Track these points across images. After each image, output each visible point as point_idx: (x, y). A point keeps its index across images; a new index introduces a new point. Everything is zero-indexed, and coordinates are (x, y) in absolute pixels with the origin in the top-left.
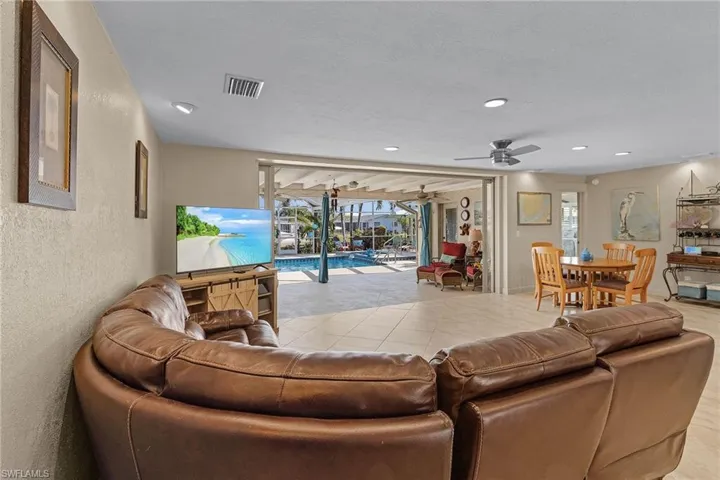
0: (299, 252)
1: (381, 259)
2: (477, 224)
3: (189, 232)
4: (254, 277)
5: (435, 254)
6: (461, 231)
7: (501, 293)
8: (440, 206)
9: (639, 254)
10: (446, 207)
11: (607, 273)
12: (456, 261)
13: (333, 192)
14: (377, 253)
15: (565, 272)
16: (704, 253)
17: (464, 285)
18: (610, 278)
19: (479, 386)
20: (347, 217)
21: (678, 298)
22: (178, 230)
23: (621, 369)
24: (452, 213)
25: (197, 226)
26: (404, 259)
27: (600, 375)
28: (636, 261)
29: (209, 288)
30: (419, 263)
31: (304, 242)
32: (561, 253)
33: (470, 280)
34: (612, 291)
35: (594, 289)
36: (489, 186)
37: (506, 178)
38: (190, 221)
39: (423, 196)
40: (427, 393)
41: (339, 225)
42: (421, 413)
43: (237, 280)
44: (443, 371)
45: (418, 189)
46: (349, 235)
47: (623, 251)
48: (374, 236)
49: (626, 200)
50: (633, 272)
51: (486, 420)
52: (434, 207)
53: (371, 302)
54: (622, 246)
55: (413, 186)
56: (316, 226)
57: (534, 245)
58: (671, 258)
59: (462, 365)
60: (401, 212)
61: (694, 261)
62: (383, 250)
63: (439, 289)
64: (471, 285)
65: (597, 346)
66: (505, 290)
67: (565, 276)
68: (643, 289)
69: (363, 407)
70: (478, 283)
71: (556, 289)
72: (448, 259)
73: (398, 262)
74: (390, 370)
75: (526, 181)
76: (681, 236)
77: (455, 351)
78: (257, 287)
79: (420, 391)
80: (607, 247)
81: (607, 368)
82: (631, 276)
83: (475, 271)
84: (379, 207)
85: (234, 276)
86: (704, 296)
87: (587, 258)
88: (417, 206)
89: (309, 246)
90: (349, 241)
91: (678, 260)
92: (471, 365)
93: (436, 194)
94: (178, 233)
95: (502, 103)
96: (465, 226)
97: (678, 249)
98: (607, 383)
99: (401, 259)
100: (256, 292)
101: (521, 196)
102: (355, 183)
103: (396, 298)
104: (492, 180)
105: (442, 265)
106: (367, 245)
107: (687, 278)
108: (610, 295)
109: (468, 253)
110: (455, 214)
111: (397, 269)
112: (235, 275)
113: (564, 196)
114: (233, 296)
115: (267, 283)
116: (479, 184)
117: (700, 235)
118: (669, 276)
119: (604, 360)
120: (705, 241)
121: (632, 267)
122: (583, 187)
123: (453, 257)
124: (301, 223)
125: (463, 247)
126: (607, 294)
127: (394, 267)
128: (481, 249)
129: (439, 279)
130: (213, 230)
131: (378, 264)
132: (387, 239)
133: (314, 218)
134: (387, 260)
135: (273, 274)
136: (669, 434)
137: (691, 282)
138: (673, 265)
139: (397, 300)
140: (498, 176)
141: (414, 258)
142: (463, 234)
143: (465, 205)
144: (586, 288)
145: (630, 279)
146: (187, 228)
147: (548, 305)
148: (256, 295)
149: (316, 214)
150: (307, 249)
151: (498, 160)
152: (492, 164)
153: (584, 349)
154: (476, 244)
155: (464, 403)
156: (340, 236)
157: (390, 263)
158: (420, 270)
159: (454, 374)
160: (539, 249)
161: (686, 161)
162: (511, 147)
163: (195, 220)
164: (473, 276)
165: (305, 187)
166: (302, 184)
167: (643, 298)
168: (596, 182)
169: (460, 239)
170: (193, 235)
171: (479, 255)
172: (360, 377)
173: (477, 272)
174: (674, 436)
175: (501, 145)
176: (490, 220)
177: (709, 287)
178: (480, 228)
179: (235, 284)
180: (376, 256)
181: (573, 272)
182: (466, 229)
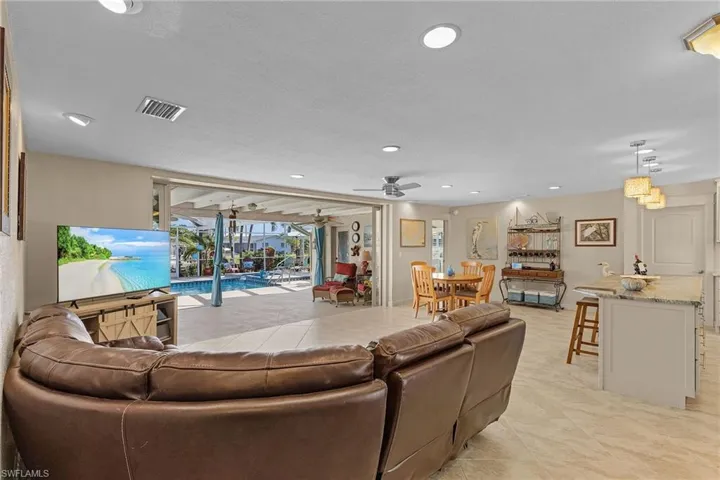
0: (181, 275)
1: (274, 280)
2: (366, 246)
3: (74, 256)
4: (153, 302)
5: (328, 273)
6: (351, 252)
7: (387, 305)
8: (334, 229)
9: (485, 269)
10: (339, 230)
11: (464, 285)
12: (348, 280)
13: (231, 213)
14: (271, 274)
15: (436, 285)
16: (523, 268)
17: (355, 301)
18: (466, 289)
19: (399, 361)
20: (236, 238)
21: (508, 301)
22: (59, 253)
23: (477, 344)
24: (344, 236)
25: (83, 249)
26: (297, 279)
27: (467, 348)
28: (483, 275)
29: (100, 316)
30: (313, 283)
31: (185, 264)
32: (434, 270)
33: (360, 296)
34: (467, 298)
35: (456, 298)
36: (378, 213)
37: (391, 205)
38: (75, 243)
39: (320, 220)
40: (369, 368)
41: (229, 245)
42: (364, 382)
43: (133, 306)
44: (377, 353)
45: (315, 213)
46: (239, 256)
47: (474, 268)
48: (265, 257)
49: (477, 227)
50: (480, 284)
51: (405, 382)
52: (328, 230)
53: (272, 322)
54: (474, 264)
55: (310, 210)
56: (201, 247)
57: (413, 264)
58: (505, 272)
59: (388, 348)
60: (294, 233)
61: (518, 273)
62: (276, 272)
63: (333, 306)
64: (362, 301)
65: (464, 331)
66: (390, 303)
67: (435, 289)
68: (486, 296)
69: (328, 382)
70: (367, 298)
71: (430, 300)
72: (341, 278)
73: (292, 282)
74: (343, 356)
75: (407, 210)
76: (510, 255)
77: (383, 340)
78: (156, 313)
79: (364, 367)
80: (464, 265)
81: (470, 344)
82: (480, 286)
83: (365, 288)
84: (273, 229)
85: (129, 302)
86: (523, 300)
87: (451, 274)
88: (311, 229)
89: (191, 269)
90: (238, 263)
91: (508, 273)
92: (394, 347)
93: (329, 218)
94: (59, 257)
95: (396, 149)
96: (355, 247)
97: (508, 266)
98: (470, 353)
99: (294, 279)
100: (155, 319)
101: (403, 222)
102: (254, 205)
103: (295, 317)
104: (380, 208)
105: (336, 284)
106: (258, 266)
107: (514, 287)
108: (466, 301)
109: (358, 272)
110: (347, 237)
111: (293, 288)
112: (131, 301)
113: (434, 223)
114: (128, 325)
115: (166, 309)
116: (370, 210)
117: (521, 254)
118: (503, 284)
119: (468, 339)
120: (523, 259)
121: (480, 280)
122: (448, 216)
123: (345, 276)
124: (182, 244)
125: (354, 267)
126: (463, 302)
127: (288, 287)
128: (370, 268)
129: (334, 297)
130: (104, 253)
131: (272, 285)
132: (279, 260)
133: (198, 238)
134: (280, 281)
135: (173, 298)
136: (503, 386)
137: (515, 288)
138: (505, 277)
139: (296, 319)
140: (385, 205)
141: (307, 278)
142: (354, 255)
143: (355, 228)
144: (450, 298)
145: (479, 289)
146: (71, 251)
147: (424, 312)
148: (154, 321)
149: (201, 234)
150: (191, 271)
151: (389, 193)
152: (384, 195)
153: (458, 332)
154: (366, 264)
155: (391, 373)
156: (228, 257)
157: (284, 284)
158: (315, 289)
159: (384, 355)
160: (418, 268)
161: (513, 200)
162: (400, 183)
163: (81, 242)
164: (363, 293)
165: (196, 207)
166: (193, 203)
167: (487, 301)
168: (456, 212)
169: (351, 260)
170: (78, 259)
171: (369, 273)
172: (324, 362)
173: (367, 288)
174: (504, 388)
175: (391, 180)
176: (378, 243)
177: (526, 292)
178: (369, 249)
179: (130, 311)
180: (269, 277)
181: (441, 285)
182: (356, 251)
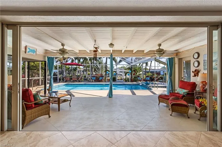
2: (205, 69)
5: (176, 87)
8: (180, 60)
10: (184, 60)
12: (188, 94)
24: (188, 63)
52: (176, 61)
72: (182, 92)
96: (196, 71)
109: (197, 89)
110: (190, 64)
123: (186, 91)
125: (194, 85)
142: (195, 76)
143: (196, 57)
154: (204, 83)
169: (193, 79)
